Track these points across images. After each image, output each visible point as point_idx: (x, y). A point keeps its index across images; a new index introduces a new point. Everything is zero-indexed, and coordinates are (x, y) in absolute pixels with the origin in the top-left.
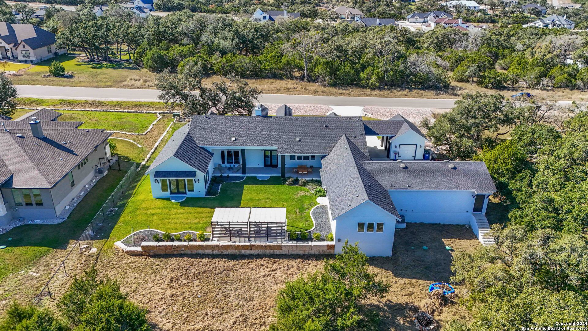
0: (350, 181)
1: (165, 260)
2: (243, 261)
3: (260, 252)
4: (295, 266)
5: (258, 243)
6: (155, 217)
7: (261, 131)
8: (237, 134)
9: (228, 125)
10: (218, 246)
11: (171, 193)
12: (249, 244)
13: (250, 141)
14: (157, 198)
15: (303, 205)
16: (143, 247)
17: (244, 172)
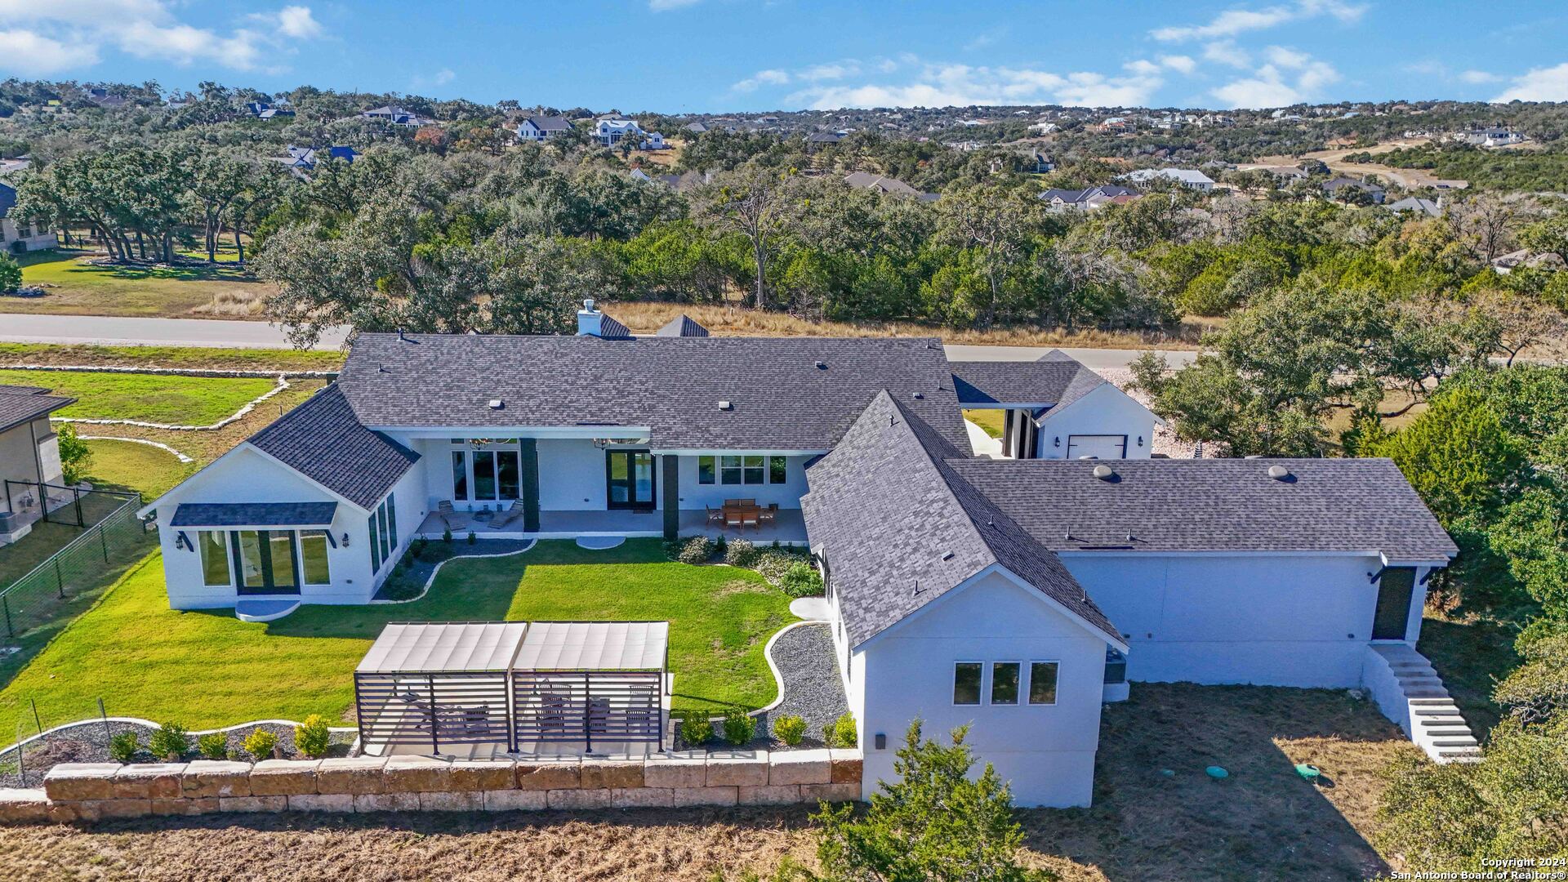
0: (916, 514)
1: (144, 838)
2: (482, 838)
3: (555, 798)
4: (699, 852)
5: (547, 762)
6: (153, 676)
7: (596, 378)
8: (510, 388)
9: (481, 363)
10: (375, 775)
11: (241, 590)
12: (507, 764)
13: (555, 409)
14: (185, 611)
15: (738, 624)
16: (52, 786)
17: (532, 524)
